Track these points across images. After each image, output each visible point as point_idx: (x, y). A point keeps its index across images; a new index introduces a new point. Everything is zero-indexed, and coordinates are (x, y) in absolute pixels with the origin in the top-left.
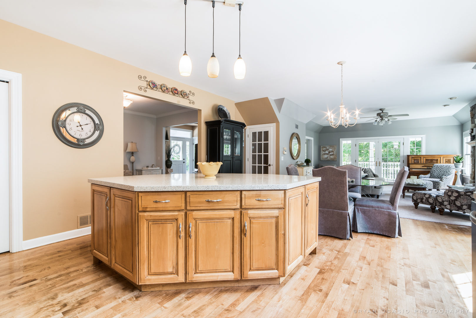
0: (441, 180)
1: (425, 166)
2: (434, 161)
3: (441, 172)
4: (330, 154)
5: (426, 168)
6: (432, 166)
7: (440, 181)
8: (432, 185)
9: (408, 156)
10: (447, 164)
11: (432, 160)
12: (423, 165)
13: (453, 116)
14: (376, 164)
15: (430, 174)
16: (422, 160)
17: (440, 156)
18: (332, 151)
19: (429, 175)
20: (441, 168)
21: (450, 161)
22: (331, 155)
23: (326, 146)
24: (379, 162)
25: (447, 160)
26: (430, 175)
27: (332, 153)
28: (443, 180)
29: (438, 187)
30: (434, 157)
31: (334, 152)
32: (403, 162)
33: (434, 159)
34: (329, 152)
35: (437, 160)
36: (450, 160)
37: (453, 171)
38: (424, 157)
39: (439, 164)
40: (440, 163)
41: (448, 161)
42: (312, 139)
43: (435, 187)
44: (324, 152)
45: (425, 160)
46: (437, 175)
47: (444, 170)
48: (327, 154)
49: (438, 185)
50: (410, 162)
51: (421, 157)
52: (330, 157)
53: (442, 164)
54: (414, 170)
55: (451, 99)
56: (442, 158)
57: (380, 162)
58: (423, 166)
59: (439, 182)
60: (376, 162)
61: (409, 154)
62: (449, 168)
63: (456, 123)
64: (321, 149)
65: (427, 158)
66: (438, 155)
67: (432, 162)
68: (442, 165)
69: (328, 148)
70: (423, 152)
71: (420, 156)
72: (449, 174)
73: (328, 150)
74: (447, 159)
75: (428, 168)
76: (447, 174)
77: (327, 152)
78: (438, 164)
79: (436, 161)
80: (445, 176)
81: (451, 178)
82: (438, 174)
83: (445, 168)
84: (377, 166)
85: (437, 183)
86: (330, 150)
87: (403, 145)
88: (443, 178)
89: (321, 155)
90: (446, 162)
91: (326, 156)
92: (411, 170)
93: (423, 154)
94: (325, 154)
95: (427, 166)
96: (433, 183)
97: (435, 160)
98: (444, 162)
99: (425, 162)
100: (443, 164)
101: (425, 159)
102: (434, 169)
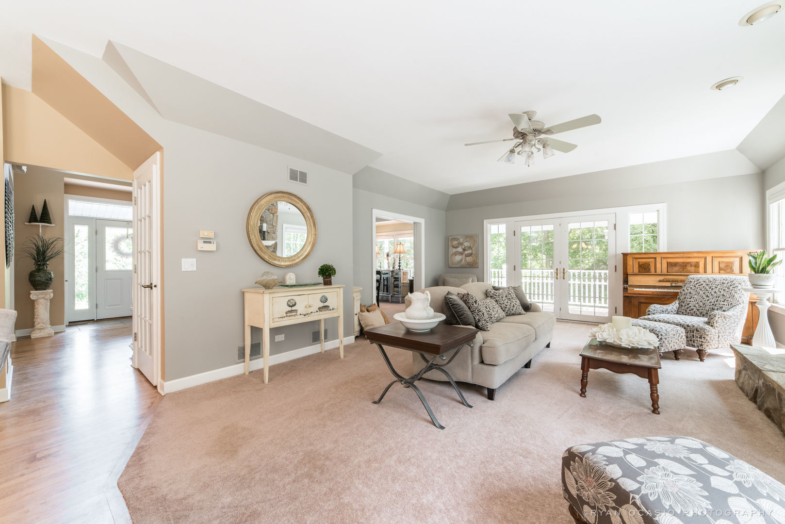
0: (708, 323)
1: (668, 281)
2: (689, 268)
3: (707, 296)
4: (466, 252)
5: (669, 284)
6: (682, 281)
7: (707, 327)
8: (684, 337)
9: (625, 255)
10: (724, 276)
11: (684, 266)
12: (662, 278)
13: (736, 149)
14: (557, 274)
15: (677, 302)
16: (658, 265)
17: (704, 254)
18: (470, 248)
19: (675, 305)
20: (707, 287)
21: (731, 268)
22: (467, 256)
23: (458, 237)
24: (562, 271)
25: (722, 266)
26: (677, 305)
27: (470, 251)
28: (715, 324)
29: (701, 345)
30: (689, 257)
31: (473, 248)
32: (616, 271)
33: (688, 263)
34: (464, 250)
35: (697, 265)
36: (732, 263)
37: (745, 298)
38: (664, 258)
39: (701, 276)
40: (705, 272)
41: (727, 268)
42: (422, 221)
43: (691, 343)
44: (454, 250)
45: (665, 266)
46: (697, 305)
47: (715, 292)
48: (461, 254)
49: (701, 338)
50: (630, 271)
51: (655, 258)
52: (465, 260)
53: (711, 275)
54: (637, 289)
55: (750, 20)
56: (709, 260)
57: (564, 269)
58: (660, 281)
59: (702, 329)
60: (557, 269)
61: (629, 251)
62: (732, 286)
63: (746, 168)
64: (450, 243)
65: (670, 260)
66: (698, 252)
67: (683, 270)
68: (711, 280)
69: (461, 240)
70: (663, 247)
71: (654, 255)
72: (732, 306)
73: (461, 244)
74: (723, 262)
75: (674, 285)
76: (726, 303)
77: (460, 249)
78: (699, 276)
79: (693, 268)
80: (720, 312)
81: (739, 316)
82: (701, 304)
83: (719, 287)
84: (559, 278)
85: (697, 331)
86: (466, 244)
87: (615, 229)
88: (717, 319)
89: (450, 256)
90: (720, 269)
91: (458, 258)
92: (630, 290)
93: (661, 251)
94: (456, 254)
95: (673, 281)
96: (687, 332)
97: (691, 266)
98: (716, 269)
99: (665, 271)
100: (714, 276)
101: (665, 262)
102: (687, 289)
